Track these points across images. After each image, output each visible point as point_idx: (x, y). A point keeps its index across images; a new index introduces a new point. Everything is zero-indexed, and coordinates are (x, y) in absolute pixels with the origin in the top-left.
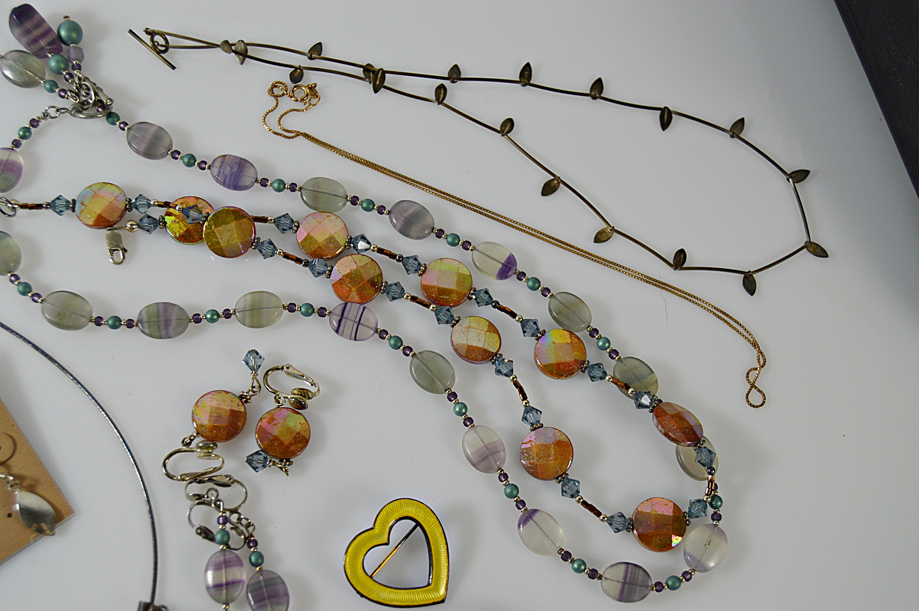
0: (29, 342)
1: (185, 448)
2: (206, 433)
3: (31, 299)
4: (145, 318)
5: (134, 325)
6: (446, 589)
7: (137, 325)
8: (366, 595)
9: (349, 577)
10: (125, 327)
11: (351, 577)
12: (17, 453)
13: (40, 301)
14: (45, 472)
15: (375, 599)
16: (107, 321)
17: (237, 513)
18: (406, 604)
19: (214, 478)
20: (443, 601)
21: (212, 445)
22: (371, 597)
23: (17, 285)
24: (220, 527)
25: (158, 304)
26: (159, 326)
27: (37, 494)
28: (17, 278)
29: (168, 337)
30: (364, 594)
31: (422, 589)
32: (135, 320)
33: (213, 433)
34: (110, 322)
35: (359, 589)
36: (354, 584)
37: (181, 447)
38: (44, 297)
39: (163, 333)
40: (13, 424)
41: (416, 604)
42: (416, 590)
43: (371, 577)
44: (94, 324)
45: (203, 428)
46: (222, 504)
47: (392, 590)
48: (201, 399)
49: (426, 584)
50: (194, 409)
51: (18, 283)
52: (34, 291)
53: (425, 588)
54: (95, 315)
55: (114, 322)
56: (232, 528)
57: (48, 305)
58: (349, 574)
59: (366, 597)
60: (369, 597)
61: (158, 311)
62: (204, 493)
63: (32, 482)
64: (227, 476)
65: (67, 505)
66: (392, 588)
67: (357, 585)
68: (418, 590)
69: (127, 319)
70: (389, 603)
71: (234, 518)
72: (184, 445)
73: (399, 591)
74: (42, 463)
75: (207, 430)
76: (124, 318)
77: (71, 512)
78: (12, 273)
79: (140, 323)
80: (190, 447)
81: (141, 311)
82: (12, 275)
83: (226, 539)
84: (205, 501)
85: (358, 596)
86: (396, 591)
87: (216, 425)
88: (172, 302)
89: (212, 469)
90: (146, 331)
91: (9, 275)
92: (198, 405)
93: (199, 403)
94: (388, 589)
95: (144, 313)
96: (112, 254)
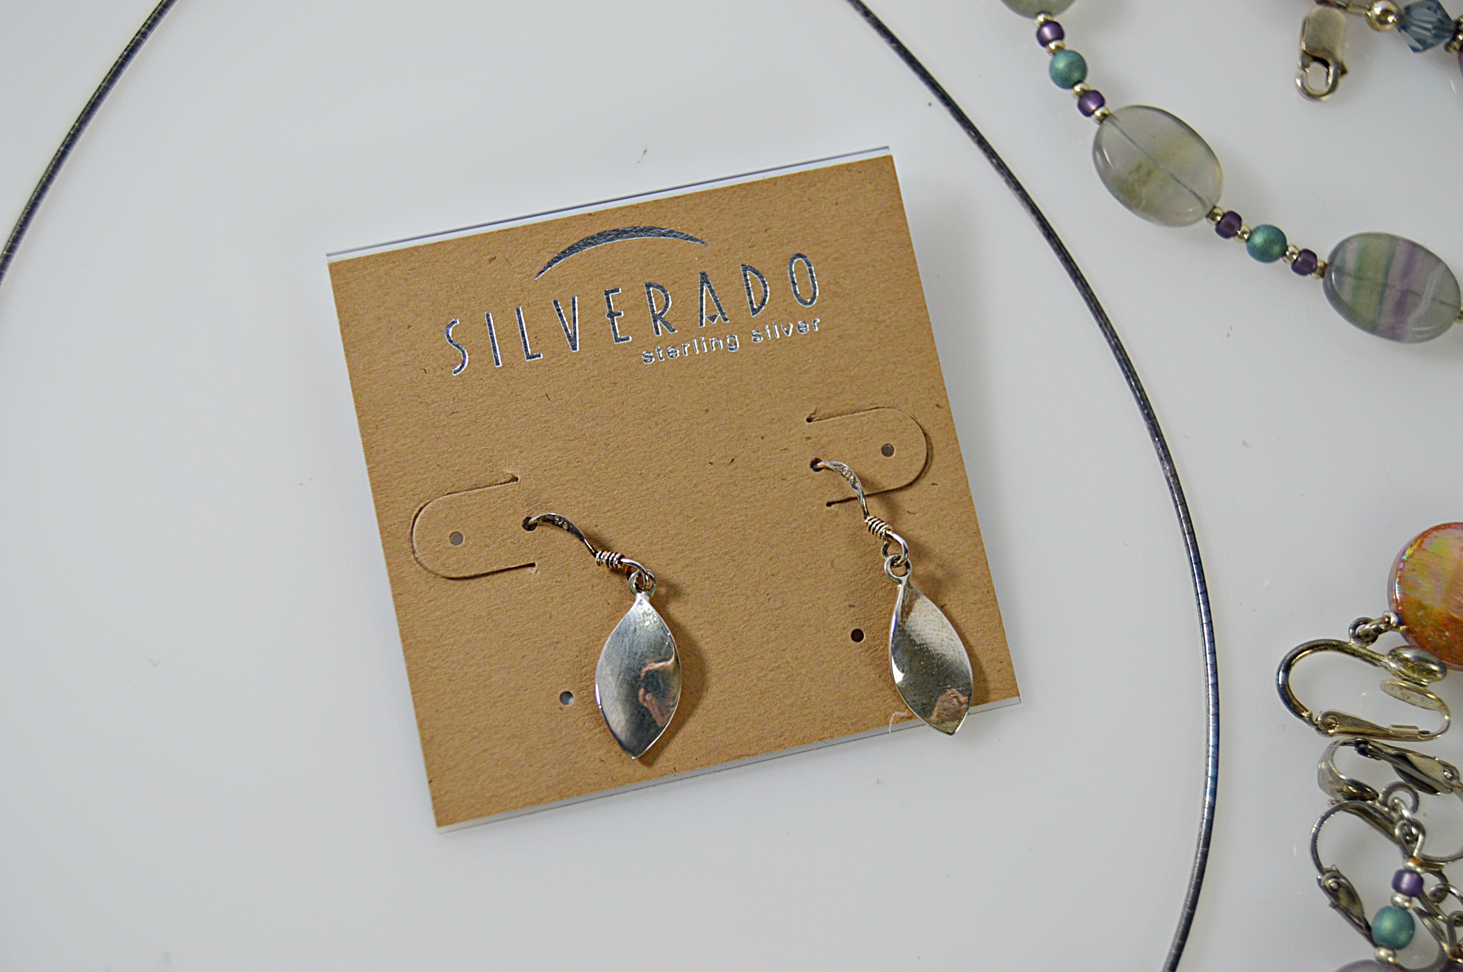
0: (1035, 211)
1: (1353, 644)
2: (1424, 627)
3: (1075, 101)
4: (1350, 261)
5: (1314, 271)
7: (1323, 272)
10: (1289, 265)
12: (924, 482)
13: (1098, 113)
14: (981, 560)
16: (1251, 233)
17: (1440, 875)
19: (1410, 756)
21: (1434, 668)
23: (1054, 53)
24: (1399, 898)
25: (1393, 239)
26: (1382, 299)
27: (942, 607)
28: (1059, 34)
29: (1393, 334)
32: (1323, 257)
33: (1440, 637)
34: (1258, 239)
37: (1344, 636)
38: (1110, 106)
39: (1386, 320)
40: (942, 406)
44: (1212, 226)
45: (1420, 613)
46: (1421, 837)
48: (1435, 533)
50: (1409, 552)
51: (1058, 47)
52: (1090, 83)
54: (1224, 206)
55: (1269, 243)
56: (1421, 913)
57: (1117, 132)
61: (1390, 259)
62: (1381, 790)
63: (939, 573)
64: (1446, 766)
65: (1007, 666)
69: (1301, 249)
71: (1431, 883)
72: (1357, 637)
74: (978, 533)
75: (1431, 622)
76: (1296, 241)
77: (1012, 690)
78: (1049, 18)
79: (1336, 272)
80: (1372, 647)
81: (1347, 241)
82: (1047, 23)
83: (1403, 937)
84: (1376, 810)
87: (1456, 616)
88: (1431, 249)
89: (1416, 731)
90: (1346, 296)
91: (1041, 18)
92: (1424, 546)
93: (1426, 540)
95: (1353, 247)
96: (1304, 66)
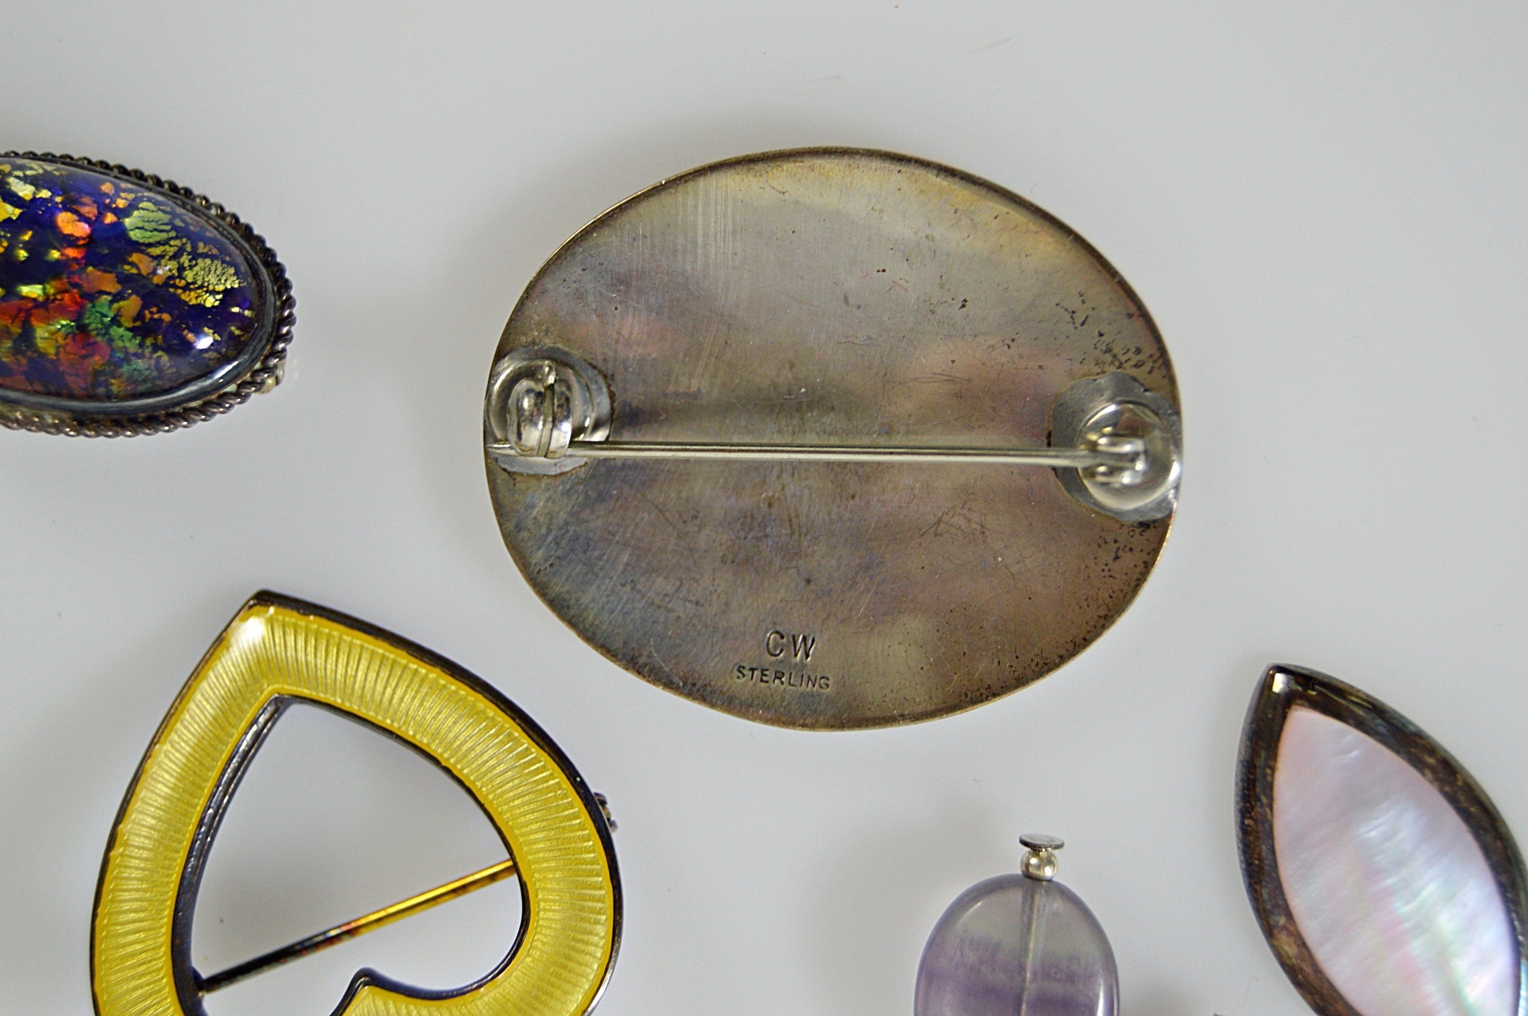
6: (220, 641)
8: (573, 796)
9: (607, 918)
11: (599, 913)
15: (545, 759)
18: (424, 669)
20: (265, 598)
22: (560, 778)
30: (579, 806)
31: (322, 697)
35: (595, 842)
36: (604, 878)
41: (381, 648)
42: (347, 706)
43: (515, 868)
47: (451, 763)
49: (295, 710)
53: (306, 692)
58: (604, 930)
59: (581, 788)
60: (566, 785)
66: (447, 770)
67: (593, 862)
68: (338, 701)
70: (492, 711)
73: (422, 740)
85: (614, 810)
86: (436, 749)
94: (464, 771)
